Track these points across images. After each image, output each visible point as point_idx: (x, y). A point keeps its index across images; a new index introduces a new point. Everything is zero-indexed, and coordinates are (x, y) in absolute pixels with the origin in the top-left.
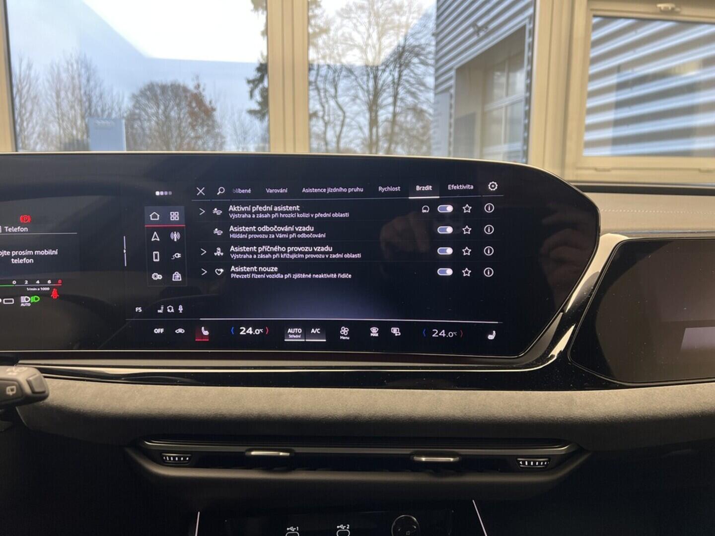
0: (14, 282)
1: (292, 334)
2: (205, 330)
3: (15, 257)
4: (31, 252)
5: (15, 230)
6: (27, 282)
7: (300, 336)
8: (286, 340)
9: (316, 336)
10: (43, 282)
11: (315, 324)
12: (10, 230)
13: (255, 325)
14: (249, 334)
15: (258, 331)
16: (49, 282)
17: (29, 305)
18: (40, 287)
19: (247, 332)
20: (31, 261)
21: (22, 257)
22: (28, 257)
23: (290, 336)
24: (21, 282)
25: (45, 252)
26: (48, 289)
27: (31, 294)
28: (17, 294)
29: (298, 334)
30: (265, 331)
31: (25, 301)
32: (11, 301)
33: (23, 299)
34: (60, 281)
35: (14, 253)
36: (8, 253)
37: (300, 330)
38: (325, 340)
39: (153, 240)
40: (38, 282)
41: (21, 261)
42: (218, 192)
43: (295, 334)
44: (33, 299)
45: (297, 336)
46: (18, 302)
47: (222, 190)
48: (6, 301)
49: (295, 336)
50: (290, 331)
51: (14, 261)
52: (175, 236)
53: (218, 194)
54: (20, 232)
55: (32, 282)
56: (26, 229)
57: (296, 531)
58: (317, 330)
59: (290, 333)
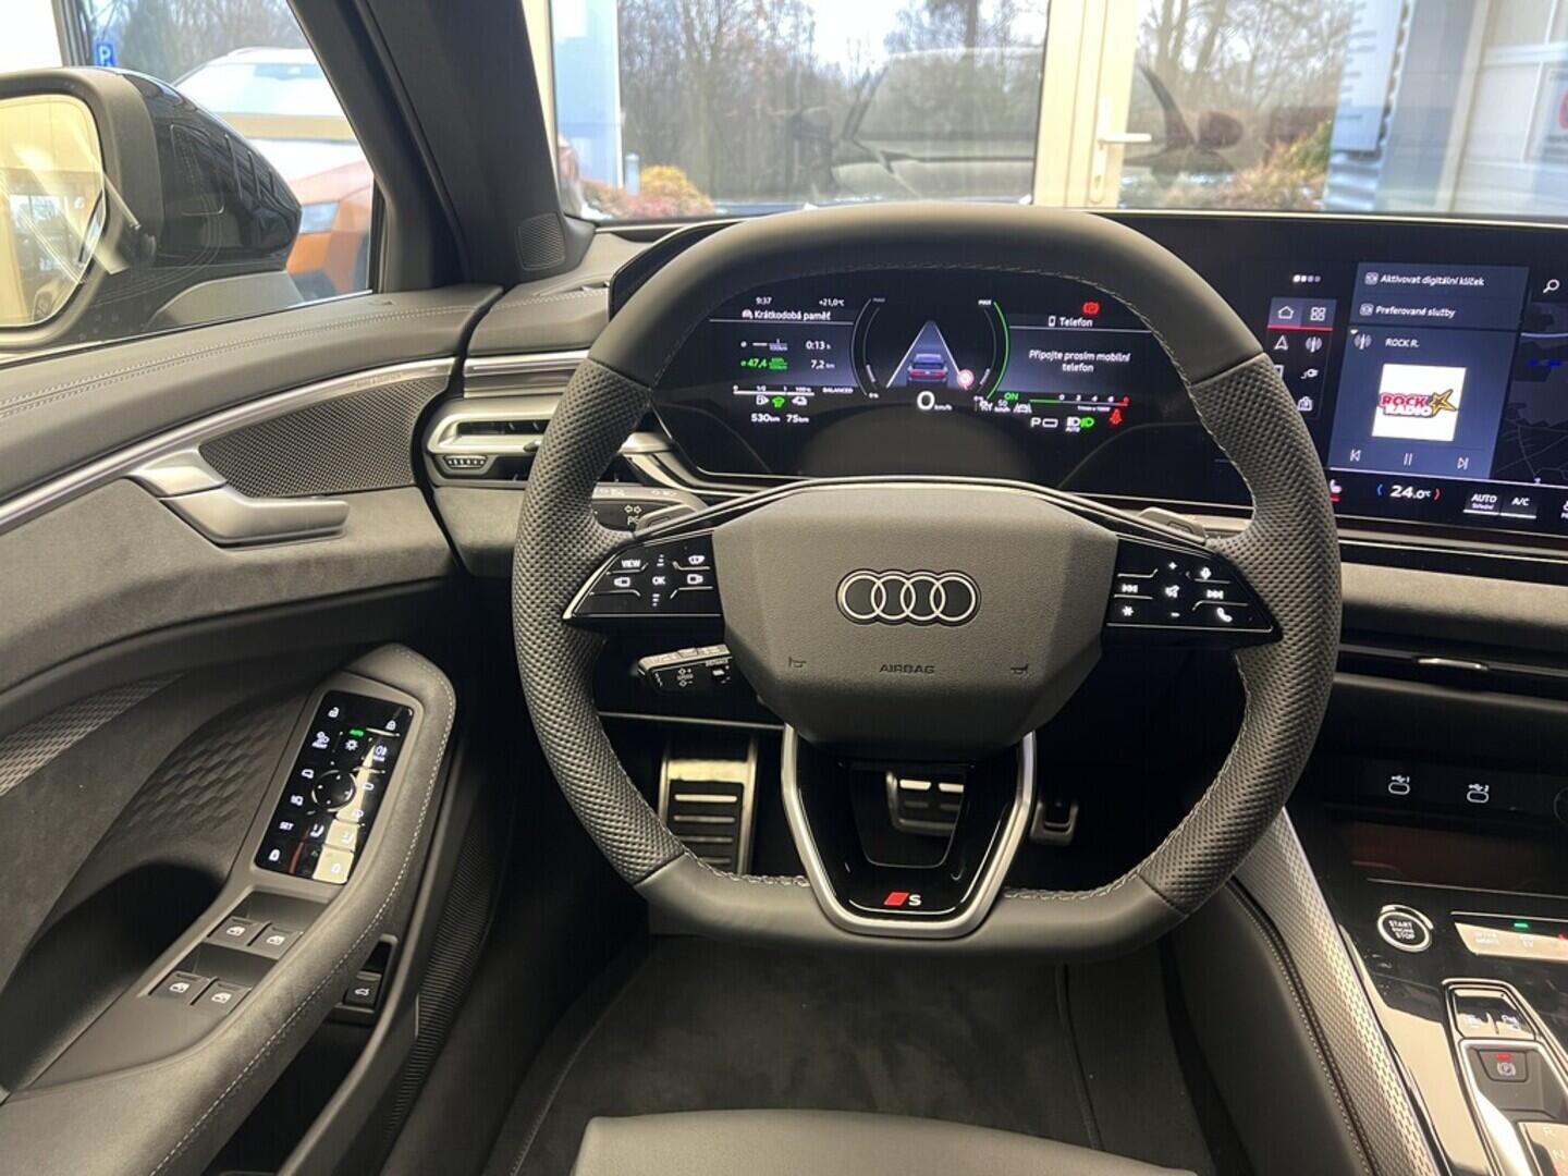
0: (1062, 397)
1: (1478, 503)
2: (1336, 484)
3: (1069, 362)
4: (1092, 356)
5: (1075, 323)
6: (1079, 398)
7: (1491, 507)
8: (1466, 511)
9: (1520, 509)
10: (1103, 399)
11: (1522, 492)
12: (1067, 322)
13: (1418, 484)
14: (1406, 497)
15: (1422, 494)
16: (1111, 399)
17: (1078, 430)
18: (1096, 406)
19: (1404, 493)
20: (1091, 368)
21: (1078, 362)
22: (1087, 362)
23: (1475, 505)
24: (1070, 397)
25: (1112, 357)
26: (1108, 409)
27: (1082, 415)
28: (1063, 412)
29: (1490, 504)
30: (1433, 494)
31: (1073, 425)
32: (1053, 423)
33: (1070, 421)
34: (1126, 399)
35: (1068, 356)
36: (1060, 355)
37: (1494, 498)
38: (1534, 517)
39: (1277, 347)
40: (1095, 399)
41: (1076, 368)
43: (1484, 503)
44: (1088, 422)
45: (1486, 507)
46: (1062, 425)
48: (1047, 423)
49: (1482, 507)
50: (1476, 497)
51: (1066, 368)
52: (1313, 344)
54: (1081, 327)
55: (1086, 398)
56: (1090, 322)
57: (1405, 782)
58: (1525, 501)
59: (1475, 501)
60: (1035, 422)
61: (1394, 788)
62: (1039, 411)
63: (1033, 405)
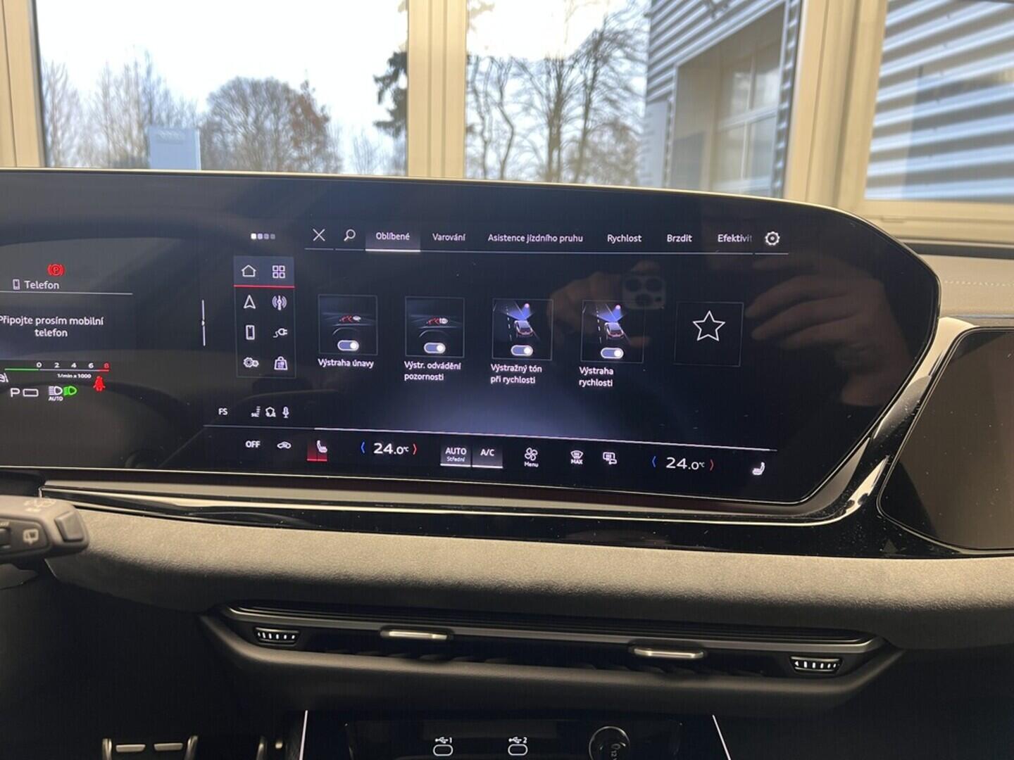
0: (39, 365)
1: (451, 456)
2: (322, 445)
3: (41, 327)
4: (64, 321)
5: (40, 286)
6: (57, 365)
7: (463, 460)
8: (442, 465)
9: (487, 459)
10: (82, 366)
11: (487, 442)
12: (32, 285)
13: (397, 440)
14: (388, 453)
15: (401, 450)
16: (91, 365)
17: (61, 399)
18: (76, 373)
19: (385, 450)
20: (64, 333)
21: (50, 327)
22: (60, 327)
23: (449, 459)
24: (49, 364)
25: (85, 321)
26: (89, 376)
27: (64, 383)
28: (43, 382)
29: (461, 456)
30: (411, 449)
31: (54, 393)
32: (35, 393)
33: (52, 390)
34: (106, 365)
35: (39, 321)
36: (30, 321)
37: (464, 451)
38: (501, 467)
39: (246, 308)
40: (74, 365)
41: (49, 334)
42: (346, 236)
43: (456, 456)
44: (68, 391)
45: (459, 459)
46: (45, 394)
47: (351, 234)
48: (27, 393)
49: (456, 460)
50: (448, 451)
51: (39, 333)
52: (280, 303)
53: (345, 240)
54: (48, 290)
55: (65, 365)
56: (56, 286)
57: (448, 743)
58: (490, 452)
59: (448, 454)
60: (14, 392)
61: (438, 751)
62: (16, 381)
63: (9, 375)
